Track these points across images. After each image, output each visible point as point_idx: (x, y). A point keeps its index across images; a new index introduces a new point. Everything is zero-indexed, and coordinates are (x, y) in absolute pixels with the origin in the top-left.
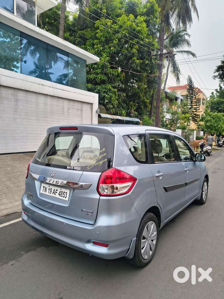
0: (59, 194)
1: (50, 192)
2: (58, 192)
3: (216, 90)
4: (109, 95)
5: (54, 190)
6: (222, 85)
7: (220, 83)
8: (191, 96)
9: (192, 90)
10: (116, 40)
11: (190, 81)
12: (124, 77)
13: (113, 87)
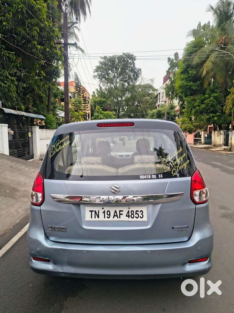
0: (127, 216)
1: (106, 215)
2: (125, 213)
3: (97, 90)
4: (6, 84)
5: (116, 211)
6: (101, 85)
7: (100, 83)
8: (79, 94)
9: (79, 88)
10: (10, 14)
11: (77, 78)
12: (20, 63)
13: (10, 74)
